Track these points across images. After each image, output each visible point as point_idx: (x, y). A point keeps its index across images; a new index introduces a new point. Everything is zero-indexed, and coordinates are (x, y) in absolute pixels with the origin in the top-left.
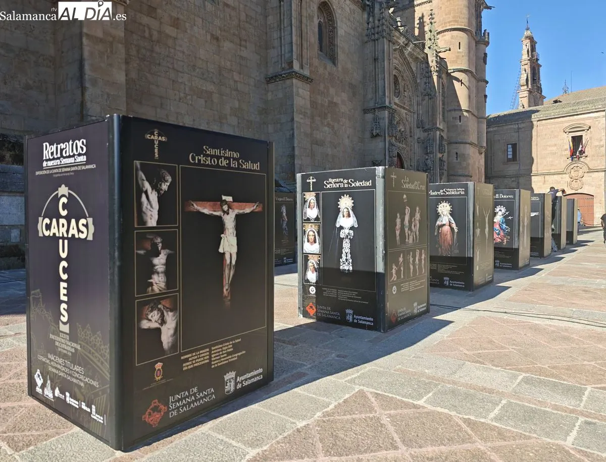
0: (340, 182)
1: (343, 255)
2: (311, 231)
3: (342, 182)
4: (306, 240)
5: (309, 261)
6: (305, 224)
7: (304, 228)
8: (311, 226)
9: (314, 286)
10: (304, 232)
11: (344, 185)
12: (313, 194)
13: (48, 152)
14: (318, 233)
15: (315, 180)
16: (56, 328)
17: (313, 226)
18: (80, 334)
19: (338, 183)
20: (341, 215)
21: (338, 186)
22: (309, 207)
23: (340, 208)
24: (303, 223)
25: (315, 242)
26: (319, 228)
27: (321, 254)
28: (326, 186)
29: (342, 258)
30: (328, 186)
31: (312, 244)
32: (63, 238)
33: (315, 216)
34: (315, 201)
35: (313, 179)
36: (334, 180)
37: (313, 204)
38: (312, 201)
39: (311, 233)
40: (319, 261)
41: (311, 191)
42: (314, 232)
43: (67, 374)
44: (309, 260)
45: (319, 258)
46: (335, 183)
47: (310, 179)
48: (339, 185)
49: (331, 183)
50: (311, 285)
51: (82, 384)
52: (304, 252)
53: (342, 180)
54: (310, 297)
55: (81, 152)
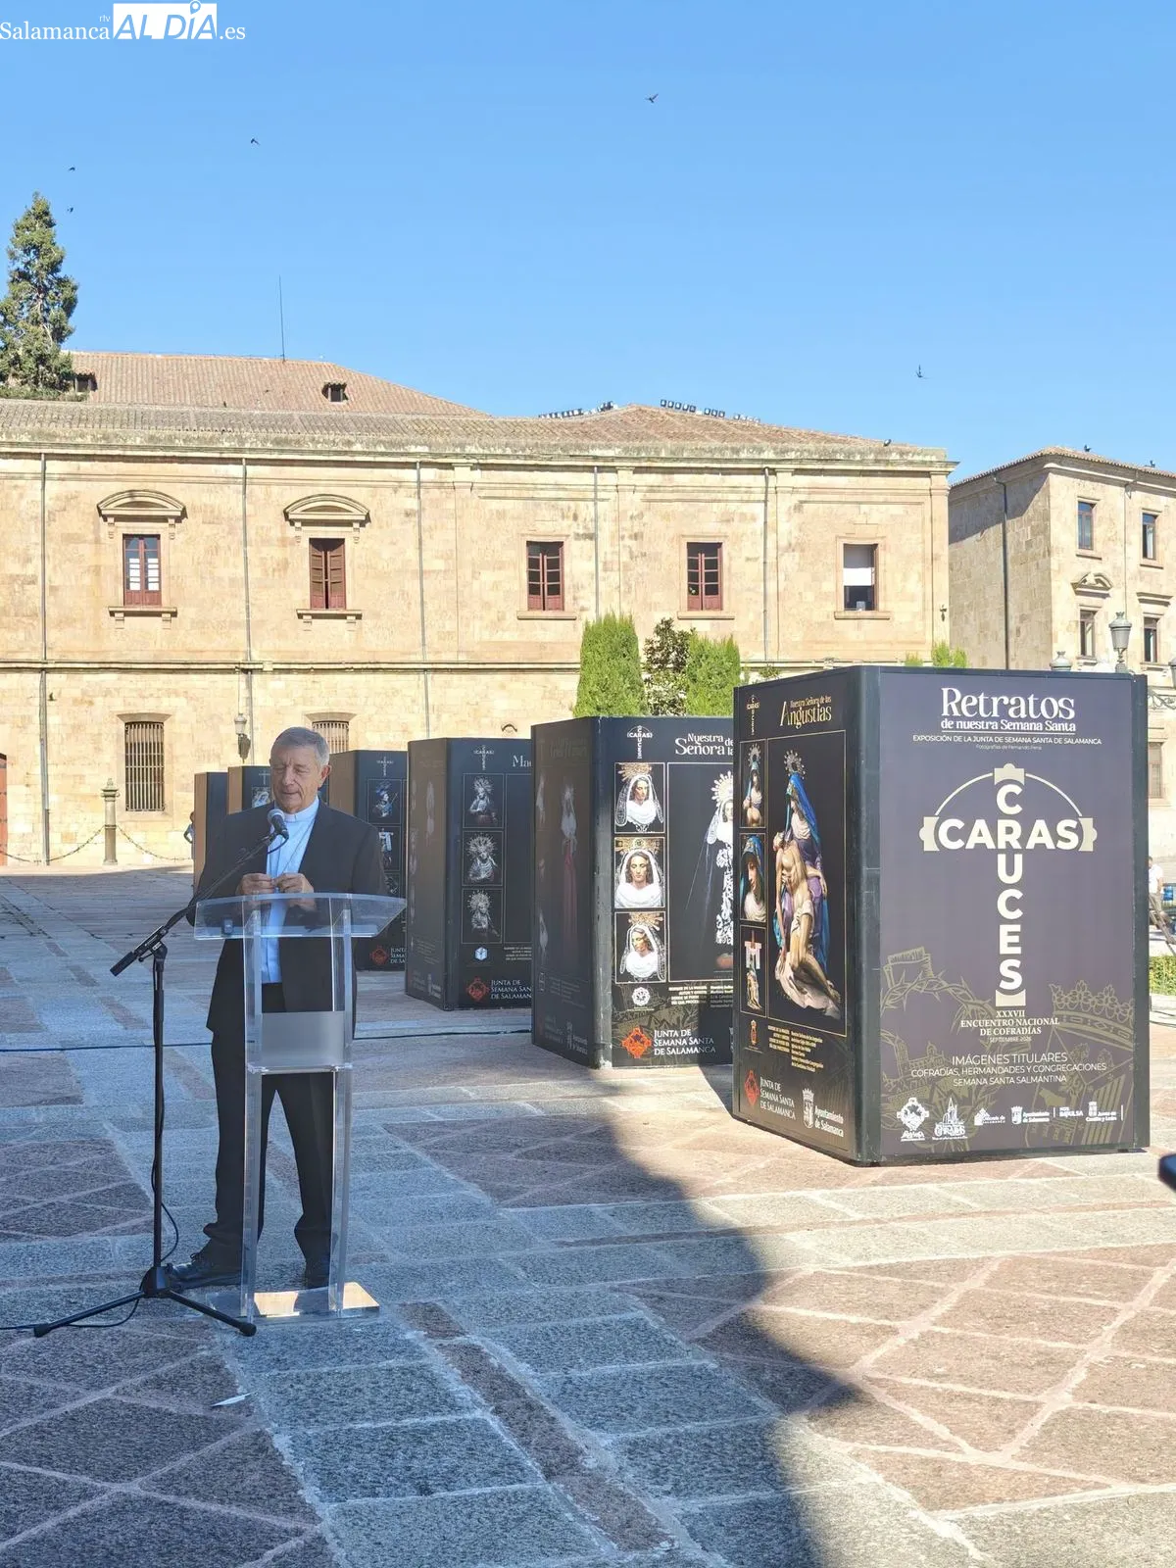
0: (717, 743)
1: (723, 907)
2: (636, 854)
3: (723, 744)
4: (623, 877)
5: (632, 928)
6: (621, 838)
7: (616, 849)
8: (639, 843)
9: (644, 986)
10: (618, 858)
11: (726, 751)
12: (646, 766)
13: (959, 705)
14: (659, 858)
15: (649, 735)
16: (981, 1006)
17: (645, 843)
18: (1059, 1000)
19: (710, 744)
20: (718, 817)
21: (710, 750)
22: (632, 798)
23: (715, 802)
24: (614, 835)
25: (649, 879)
26: (661, 846)
27: (666, 909)
28: (681, 750)
29: (720, 912)
30: (686, 750)
31: (640, 886)
32: (1010, 851)
33: (650, 820)
34: (650, 783)
35: (643, 731)
36: (700, 738)
37: (645, 791)
38: (642, 784)
39: (638, 860)
40: (661, 924)
41: (640, 761)
42: (647, 858)
43: (1015, 1075)
44: (630, 925)
45: (661, 919)
46: (703, 744)
47: (635, 731)
48: (715, 751)
49: (693, 744)
50: (639, 986)
51: (1063, 1079)
52: (617, 906)
53: (721, 739)
54: (632, 1014)
55: (1061, 716)
